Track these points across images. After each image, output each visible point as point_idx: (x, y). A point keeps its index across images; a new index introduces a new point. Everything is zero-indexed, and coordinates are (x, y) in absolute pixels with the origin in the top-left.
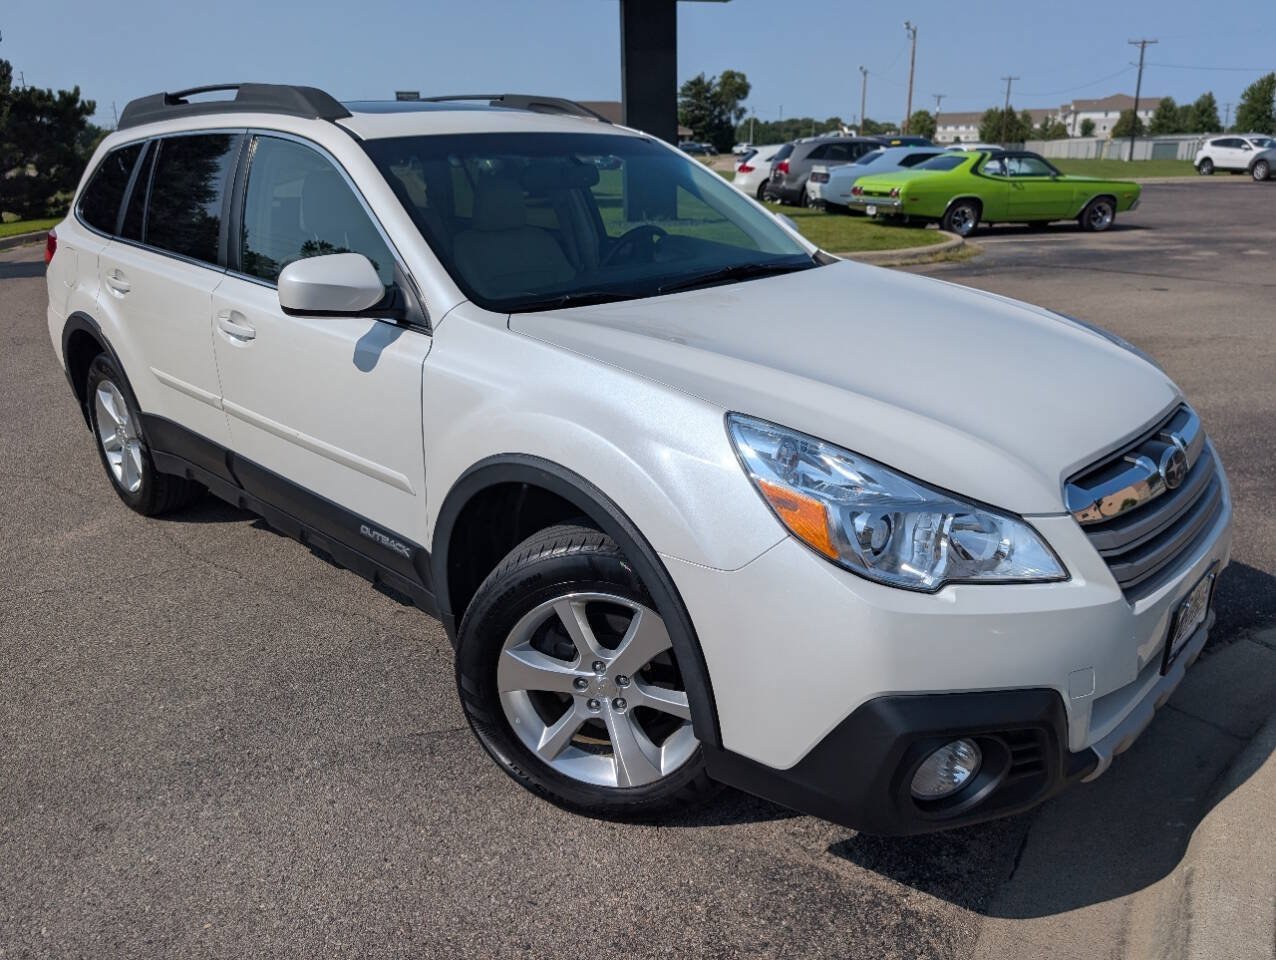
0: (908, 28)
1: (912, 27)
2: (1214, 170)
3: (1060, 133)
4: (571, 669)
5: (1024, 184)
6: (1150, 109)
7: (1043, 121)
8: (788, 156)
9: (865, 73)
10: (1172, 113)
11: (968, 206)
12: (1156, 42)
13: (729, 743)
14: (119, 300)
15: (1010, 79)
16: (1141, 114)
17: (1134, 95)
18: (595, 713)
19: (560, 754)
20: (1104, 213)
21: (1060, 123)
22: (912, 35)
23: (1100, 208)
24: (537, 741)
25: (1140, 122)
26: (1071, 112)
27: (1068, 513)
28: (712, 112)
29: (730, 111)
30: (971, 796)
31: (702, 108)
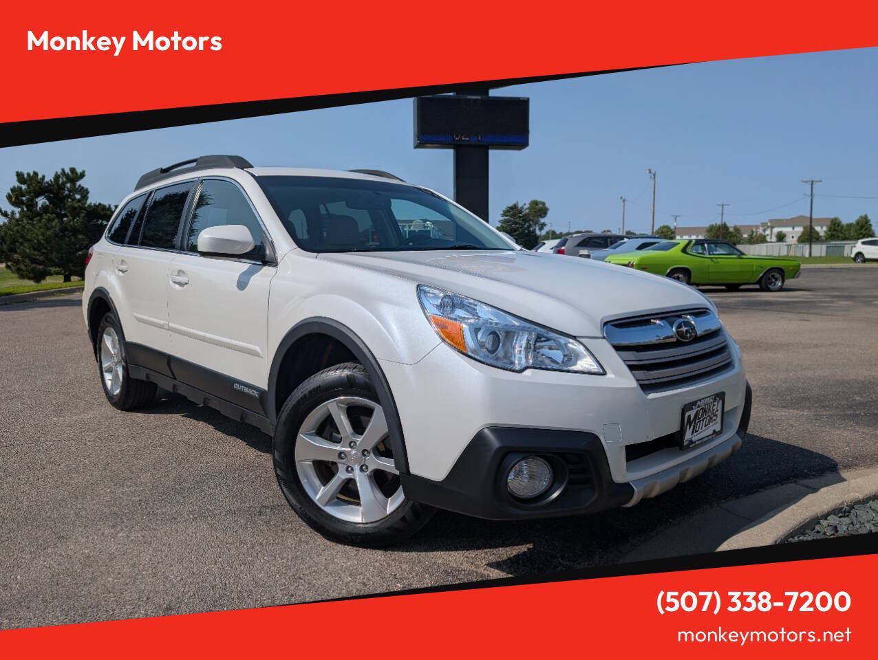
0: (650, 172)
1: (653, 172)
2: (865, 260)
3: (762, 240)
4: (338, 448)
5: (719, 260)
6: (825, 225)
7: (750, 233)
8: (564, 245)
9: (624, 201)
10: (840, 228)
11: (681, 273)
12: (821, 181)
13: (413, 470)
14: (121, 277)
15: (723, 205)
16: (818, 229)
17: (809, 216)
18: (350, 476)
19: (328, 503)
20: (776, 279)
21: (761, 235)
22: (653, 177)
23: (773, 276)
24: (316, 493)
25: (818, 233)
26: (768, 227)
27: (604, 338)
28: (523, 226)
29: (535, 225)
30: (548, 497)
31: (517, 223)
